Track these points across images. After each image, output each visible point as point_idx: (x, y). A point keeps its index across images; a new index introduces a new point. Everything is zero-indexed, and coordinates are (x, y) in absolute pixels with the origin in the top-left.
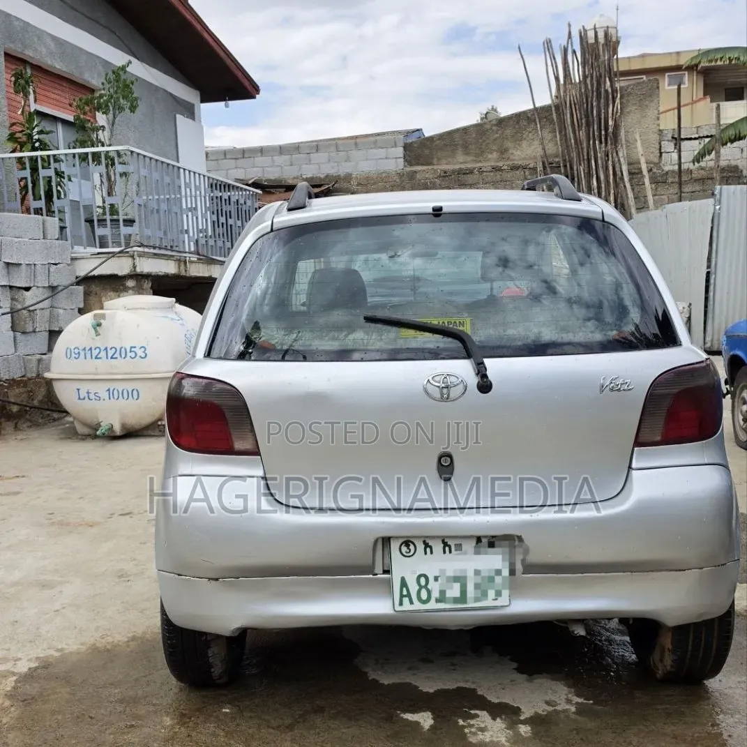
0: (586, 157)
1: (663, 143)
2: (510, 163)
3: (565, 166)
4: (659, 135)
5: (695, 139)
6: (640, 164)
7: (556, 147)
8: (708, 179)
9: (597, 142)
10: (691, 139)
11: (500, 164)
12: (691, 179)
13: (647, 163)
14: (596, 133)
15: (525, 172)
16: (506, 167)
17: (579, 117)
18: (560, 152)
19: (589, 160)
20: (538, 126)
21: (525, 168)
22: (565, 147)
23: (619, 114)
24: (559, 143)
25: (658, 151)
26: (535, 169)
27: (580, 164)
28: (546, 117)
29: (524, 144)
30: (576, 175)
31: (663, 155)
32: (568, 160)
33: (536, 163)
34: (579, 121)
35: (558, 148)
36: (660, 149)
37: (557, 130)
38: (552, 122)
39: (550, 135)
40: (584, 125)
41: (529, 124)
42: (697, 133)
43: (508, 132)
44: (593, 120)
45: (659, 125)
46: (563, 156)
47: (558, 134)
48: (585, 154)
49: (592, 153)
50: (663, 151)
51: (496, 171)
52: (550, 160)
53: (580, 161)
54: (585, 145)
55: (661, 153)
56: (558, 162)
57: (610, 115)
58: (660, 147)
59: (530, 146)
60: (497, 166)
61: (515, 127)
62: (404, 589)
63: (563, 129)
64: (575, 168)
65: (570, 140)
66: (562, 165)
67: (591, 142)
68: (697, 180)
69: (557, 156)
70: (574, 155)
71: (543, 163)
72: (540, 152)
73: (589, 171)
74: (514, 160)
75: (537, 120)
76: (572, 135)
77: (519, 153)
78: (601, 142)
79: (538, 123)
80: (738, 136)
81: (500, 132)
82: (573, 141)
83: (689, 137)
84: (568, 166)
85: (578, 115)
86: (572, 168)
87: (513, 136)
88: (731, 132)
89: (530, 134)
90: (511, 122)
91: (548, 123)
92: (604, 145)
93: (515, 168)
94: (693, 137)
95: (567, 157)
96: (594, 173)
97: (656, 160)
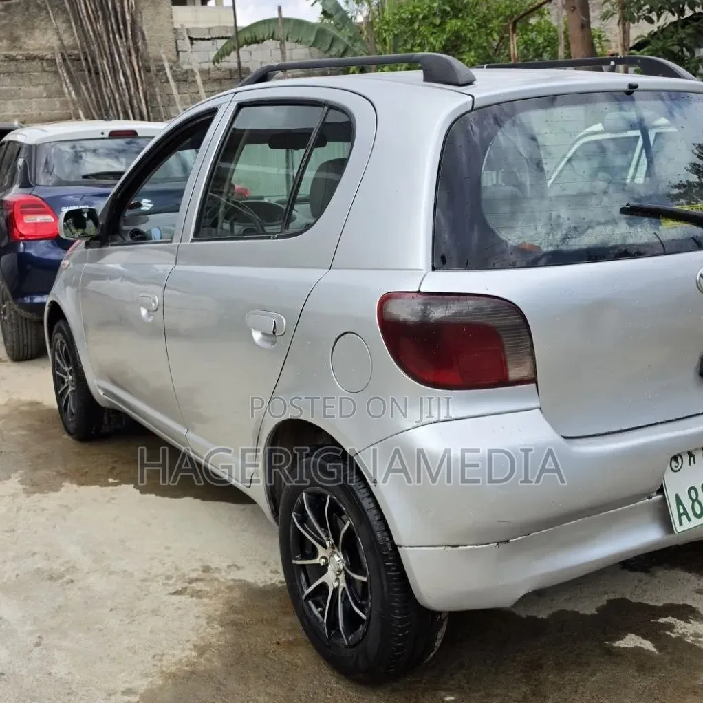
0: (108, 52)
1: (178, 41)
2: (25, 53)
3: (86, 59)
4: (175, 33)
5: (208, 39)
6: (162, 61)
7: (72, 39)
8: (225, 79)
9: (117, 36)
10: (204, 39)
11: (13, 53)
12: (210, 79)
13: (168, 61)
14: (115, 27)
15: (42, 64)
16: (20, 57)
17: (94, 10)
18: (79, 44)
19: (112, 55)
20: (51, 14)
21: (42, 59)
22: (83, 39)
23: (134, 9)
24: (76, 34)
25: (175, 50)
26: (53, 61)
27: (103, 58)
28: (57, 6)
29: (37, 33)
30: (100, 69)
31: (181, 53)
32: (88, 53)
33: (54, 54)
34: (95, 13)
35: (75, 39)
36: (177, 48)
37: (72, 20)
38: (64, 10)
39: (64, 25)
40: (101, 17)
41: (39, 11)
42: (209, 34)
43: (17, 19)
44: (110, 13)
45: (172, 23)
46: (83, 48)
47: (73, 24)
48: (107, 47)
49: (114, 47)
50: (179, 49)
51: (11, 60)
52: (69, 52)
53: (102, 55)
54: (105, 38)
55: (178, 52)
56: (78, 55)
57: (126, 10)
58: (177, 45)
59: (43, 36)
60: (11, 55)
61: (24, 14)
62: (681, 507)
63: (78, 20)
64: (98, 62)
65: (88, 31)
66: (82, 58)
67: (111, 36)
68: (215, 80)
69: (75, 48)
70: (95, 48)
71: (62, 55)
72: (56, 43)
73: (114, 67)
74: (28, 50)
75: (49, 8)
76: (90, 27)
77: (32, 42)
78: (121, 37)
79: (50, 11)
80: (254, 39)
81: (8, 18)
82: (91, 33)
83: (202, 37)
84: (89, 59)
85: (93, 6)
86: (94, 62)
87: (23, 24)
88: (248, 35)
89: (43, 23)
90: (20, 7)
91: (60, 12)
92: (124, 39)
93: (30, 58)
94: (207, 37)
95: (87, 50)
96: (120, 68)
97: (174, 58)
